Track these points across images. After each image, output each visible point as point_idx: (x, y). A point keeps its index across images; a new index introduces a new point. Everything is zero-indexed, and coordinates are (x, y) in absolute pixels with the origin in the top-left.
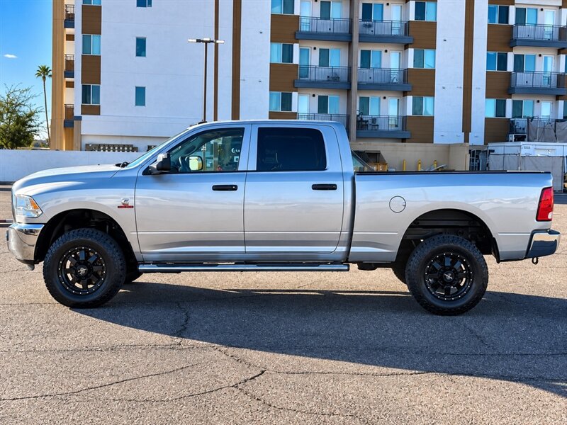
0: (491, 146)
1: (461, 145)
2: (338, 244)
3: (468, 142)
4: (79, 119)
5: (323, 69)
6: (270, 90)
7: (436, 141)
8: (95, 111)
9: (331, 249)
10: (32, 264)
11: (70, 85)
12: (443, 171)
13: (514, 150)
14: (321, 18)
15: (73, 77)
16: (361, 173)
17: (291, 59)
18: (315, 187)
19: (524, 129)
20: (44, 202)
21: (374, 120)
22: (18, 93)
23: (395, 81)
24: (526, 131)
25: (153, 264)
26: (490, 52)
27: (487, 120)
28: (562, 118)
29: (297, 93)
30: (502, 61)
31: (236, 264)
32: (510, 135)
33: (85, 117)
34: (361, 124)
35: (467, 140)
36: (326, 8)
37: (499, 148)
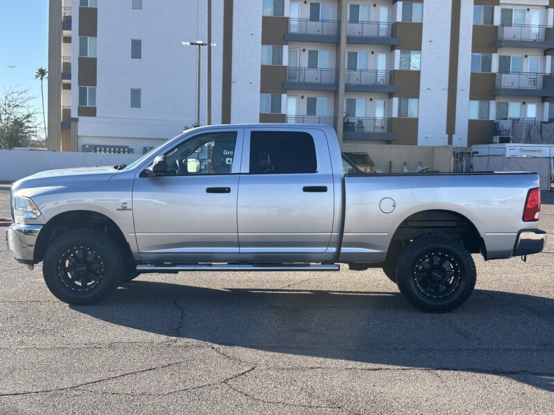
0: (475, 148)
1: (445, 147)
2: (328, 244)
3: (451, 144)
4: (76, 120)
5: (313, 71)
6: (261, 92)
7: (419, 143)
8: (91, 112)
9: (322, 249)
10: (31, 263)
11: (68, 87)
12: (427, 173)
13: (499, 152)
14: (311, 20)
15: (70, 79)
16: (350, 174)
17: (281, 61)
18: (306, 189)
19: (509, 131)
20: (42, 204)
21: (360, 122)
22: (15, 95)
23: (381, 83)
24: (511, 133)
25: (151, 264)
26: (475, 54)
27: (471, 122)
28: (547, 120)
29: (286, 95)
30: (487, 63)
31: (228, 264)
32: (494, 137)
33: (81, 119)
34: (348, 126)
35: (450, 142)
36: (315, 9)
37: (483, 149)
